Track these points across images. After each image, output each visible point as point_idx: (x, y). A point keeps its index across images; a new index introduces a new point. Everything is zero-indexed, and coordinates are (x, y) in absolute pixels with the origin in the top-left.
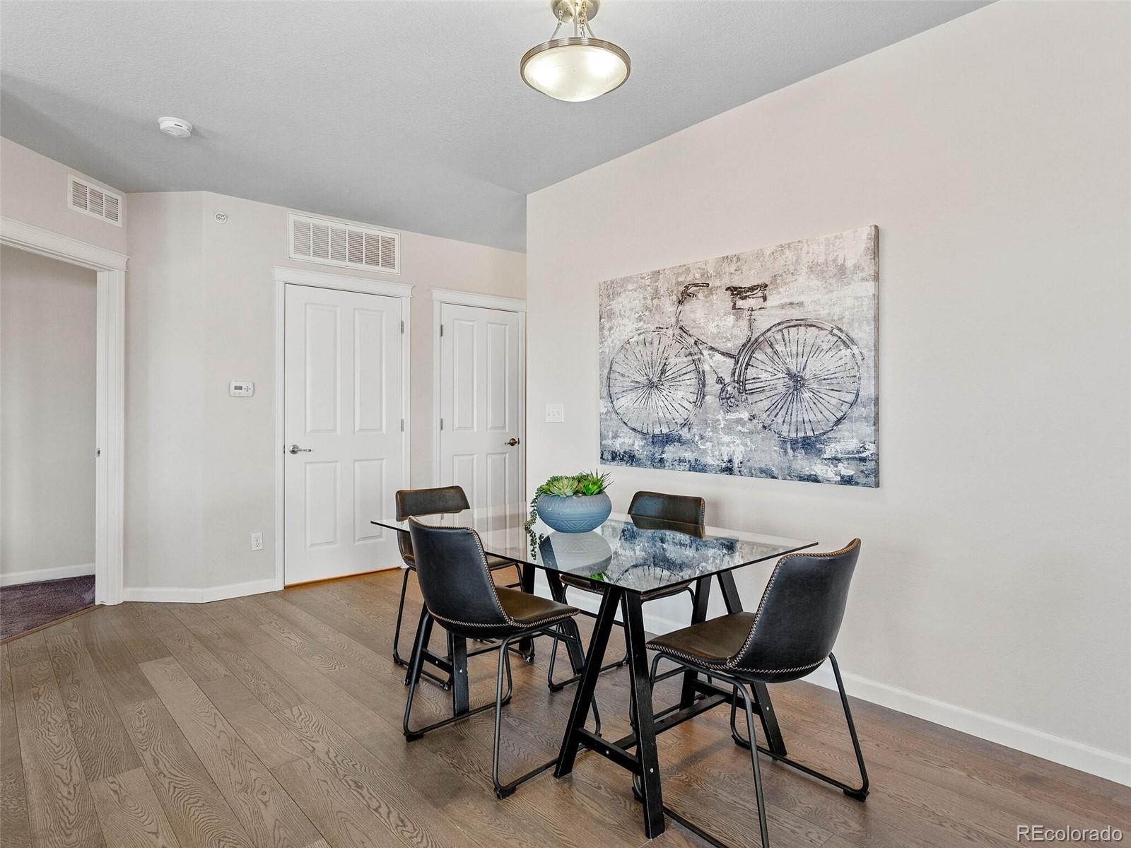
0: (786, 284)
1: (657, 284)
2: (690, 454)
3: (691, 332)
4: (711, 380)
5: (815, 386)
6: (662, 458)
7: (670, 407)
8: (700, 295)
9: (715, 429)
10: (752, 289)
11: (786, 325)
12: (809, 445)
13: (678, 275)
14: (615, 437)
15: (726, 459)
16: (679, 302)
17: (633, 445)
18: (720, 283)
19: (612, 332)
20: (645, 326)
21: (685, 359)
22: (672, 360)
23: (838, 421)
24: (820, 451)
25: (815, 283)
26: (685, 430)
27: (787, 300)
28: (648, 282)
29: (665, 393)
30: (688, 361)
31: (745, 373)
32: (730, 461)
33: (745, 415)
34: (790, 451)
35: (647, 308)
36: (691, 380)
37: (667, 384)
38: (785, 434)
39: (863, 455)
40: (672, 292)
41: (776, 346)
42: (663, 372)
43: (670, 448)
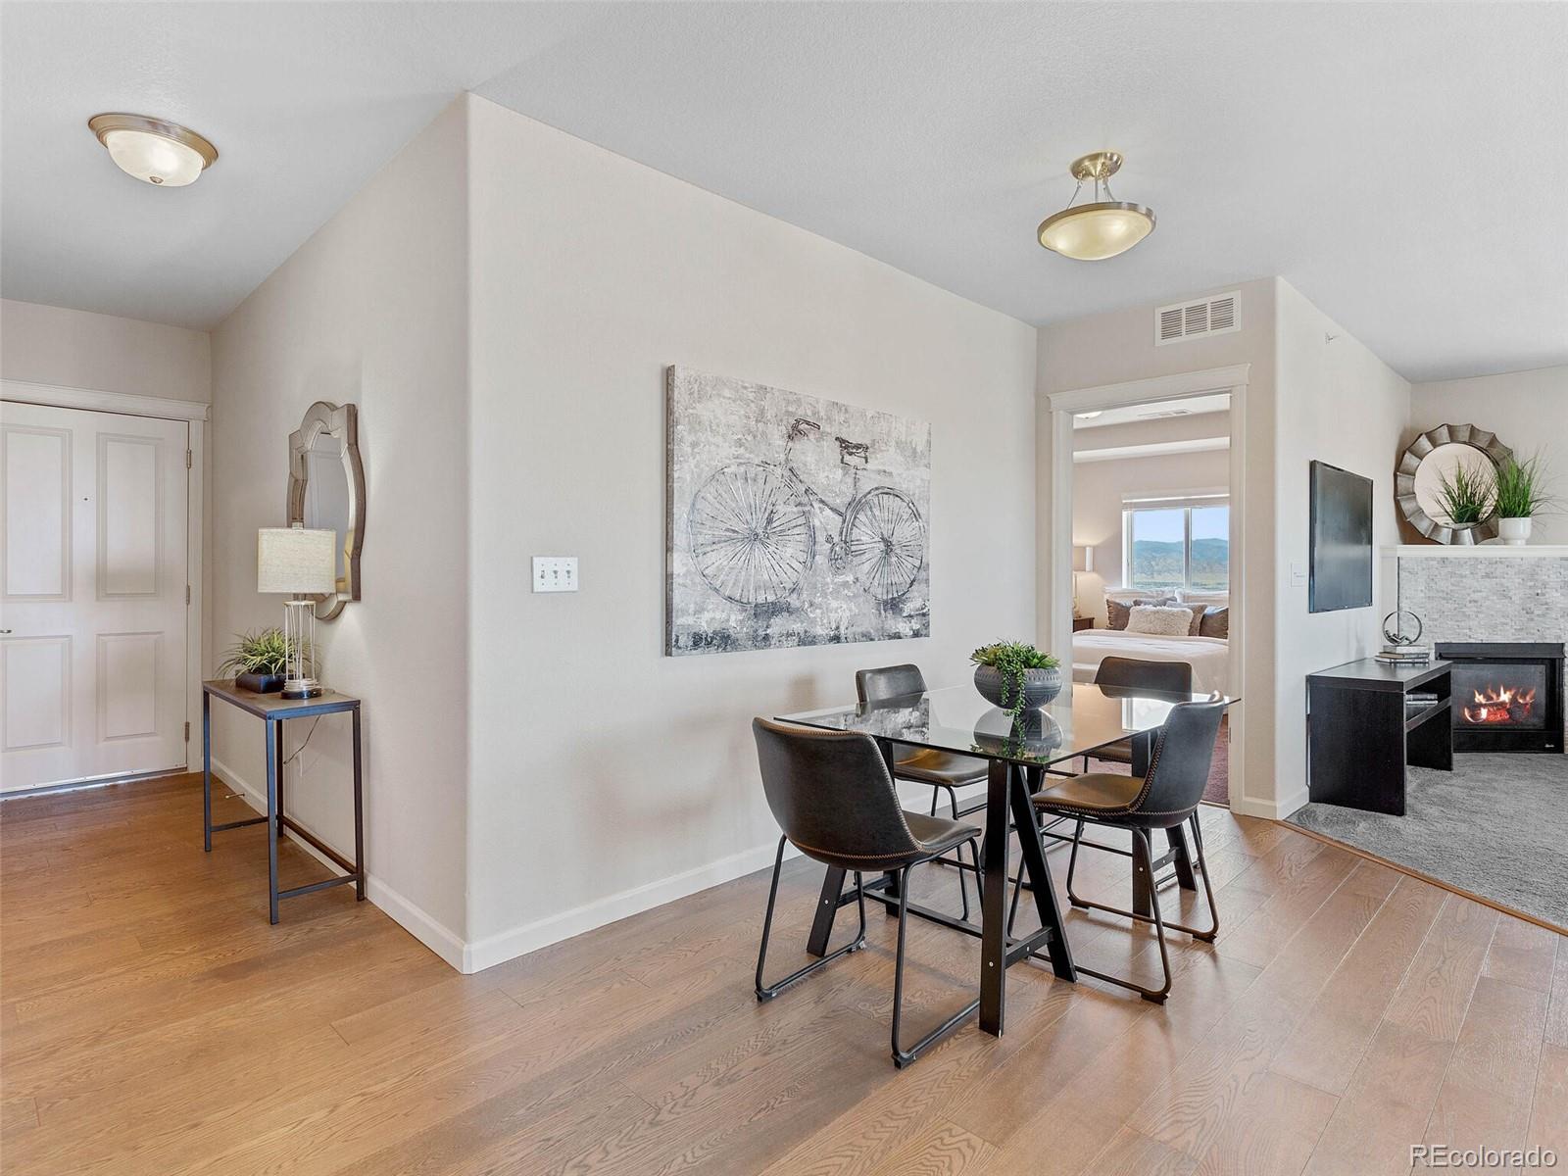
0: (882, 451)
1: (763, 403)
2: (799, 625)
3: (801, 477)
4: (821, 538)
5: (898, 551)
6: (766, 635)
7: (777, 567)
8: (811, 436)
9: (824, 595)
10: (858, 446)
11: (881, 491)
12: (893, 605)
13: (788, 402)
14: (699, 611)
15: (834, 627)
16: (789, 437)
17: (728, 621)
18: (832, 429)
19: (696, 450)
20: (747, 455)
21: (795, 509)
22: (781, 508)
23: (911, 584)
24: (901, 610)
25: (900, 459)
26: (795, 596)
27: (881, 468)
28: (751, 396)
29: (772, 549)
30: (798, 512)
31: (851, 534)
32: (838, 628)
33: (850, 578)
34: (883, 612)
35: (750, 432)
36: (800, 535)
37: (774, 538)
38: (880, 597)
39: (924, 611)
40: (781, 420)
41: (874, 510)
42: (770, 521)
43: (777, 620)
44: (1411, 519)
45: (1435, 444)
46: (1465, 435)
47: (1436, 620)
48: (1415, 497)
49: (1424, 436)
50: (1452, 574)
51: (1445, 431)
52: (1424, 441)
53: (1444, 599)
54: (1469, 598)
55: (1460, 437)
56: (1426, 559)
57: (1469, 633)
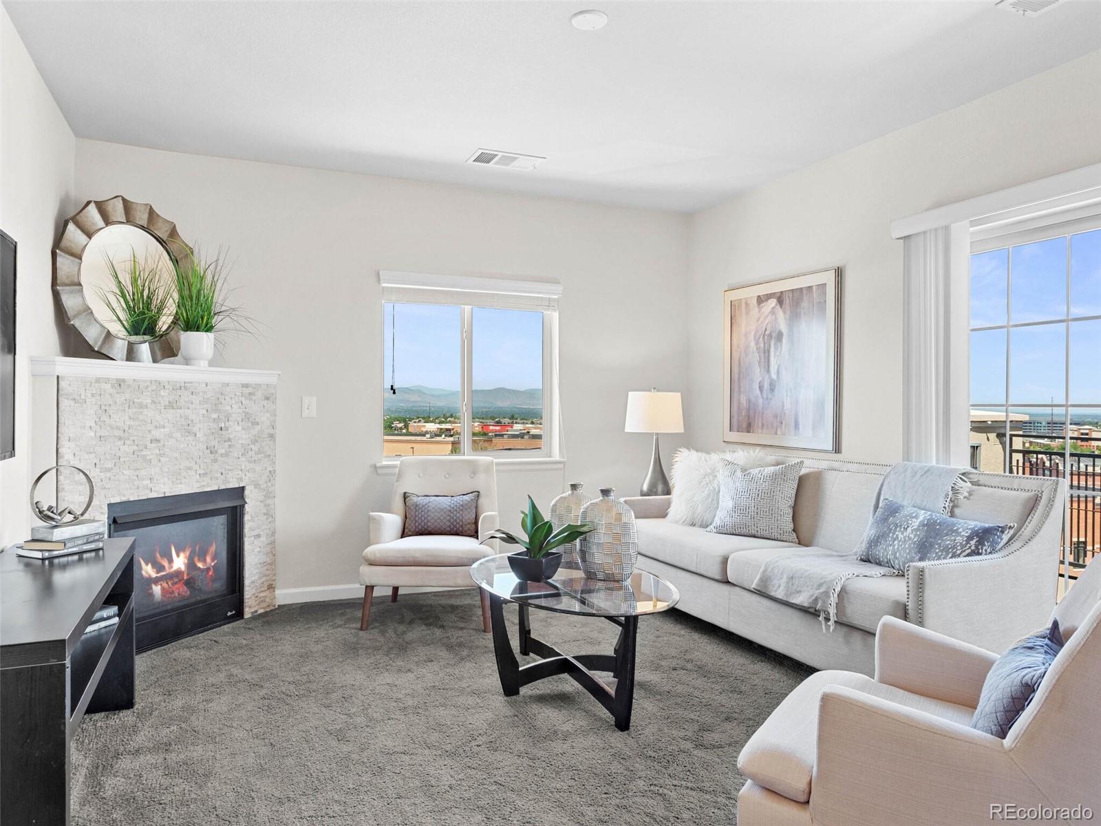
44: (76, 323)
45: (108, 222)
46: (143, 218)
47: (109, 470)
48: (82, 290)
49: (92, 206)
50: (130, 403)
51: (119, 205)
52: (92, 210)
53: (120, 439)
54: (149, 437)
55: (137, 219)
56: (98, 380)
57: (150, 485)
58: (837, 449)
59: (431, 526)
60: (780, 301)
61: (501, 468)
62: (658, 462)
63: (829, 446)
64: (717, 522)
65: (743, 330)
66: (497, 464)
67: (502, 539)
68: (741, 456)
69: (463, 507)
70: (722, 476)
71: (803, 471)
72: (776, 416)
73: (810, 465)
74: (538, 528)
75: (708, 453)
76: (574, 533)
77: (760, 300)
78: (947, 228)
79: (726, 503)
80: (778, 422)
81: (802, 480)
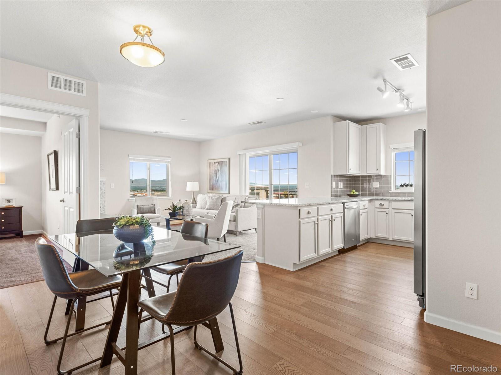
58: (229, 193)
59: (144, 211)
60: (219, 164)
61: (159, 199)
62: (194, 197)
63: (228, 192)
64: (206, 208)
65: (211, 169)
66: (159, 198)
67: (168, 210)
68: (211, 195)
69: (151, 207)
70: (207, 199)
71: (223, 197)
72: (218, 187)
73: (224, 196)
74: (174, 207)
75: (204, 194)
76: (181, 208)
77: (215, 163)
78: (245, 154)
79: (208, 204)
80: (218, 188)
81: (222, 199)
